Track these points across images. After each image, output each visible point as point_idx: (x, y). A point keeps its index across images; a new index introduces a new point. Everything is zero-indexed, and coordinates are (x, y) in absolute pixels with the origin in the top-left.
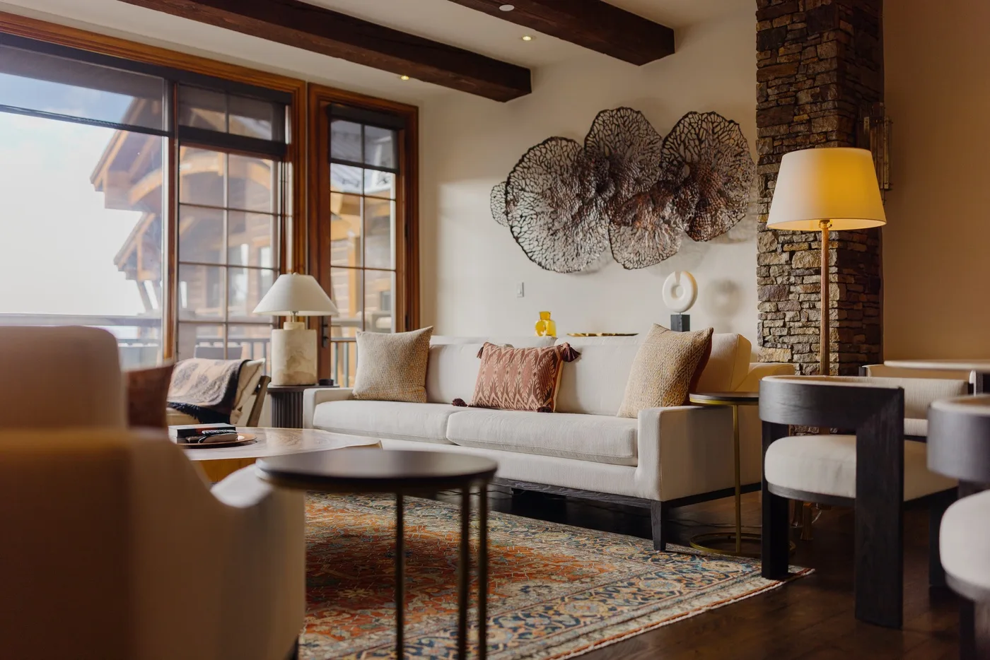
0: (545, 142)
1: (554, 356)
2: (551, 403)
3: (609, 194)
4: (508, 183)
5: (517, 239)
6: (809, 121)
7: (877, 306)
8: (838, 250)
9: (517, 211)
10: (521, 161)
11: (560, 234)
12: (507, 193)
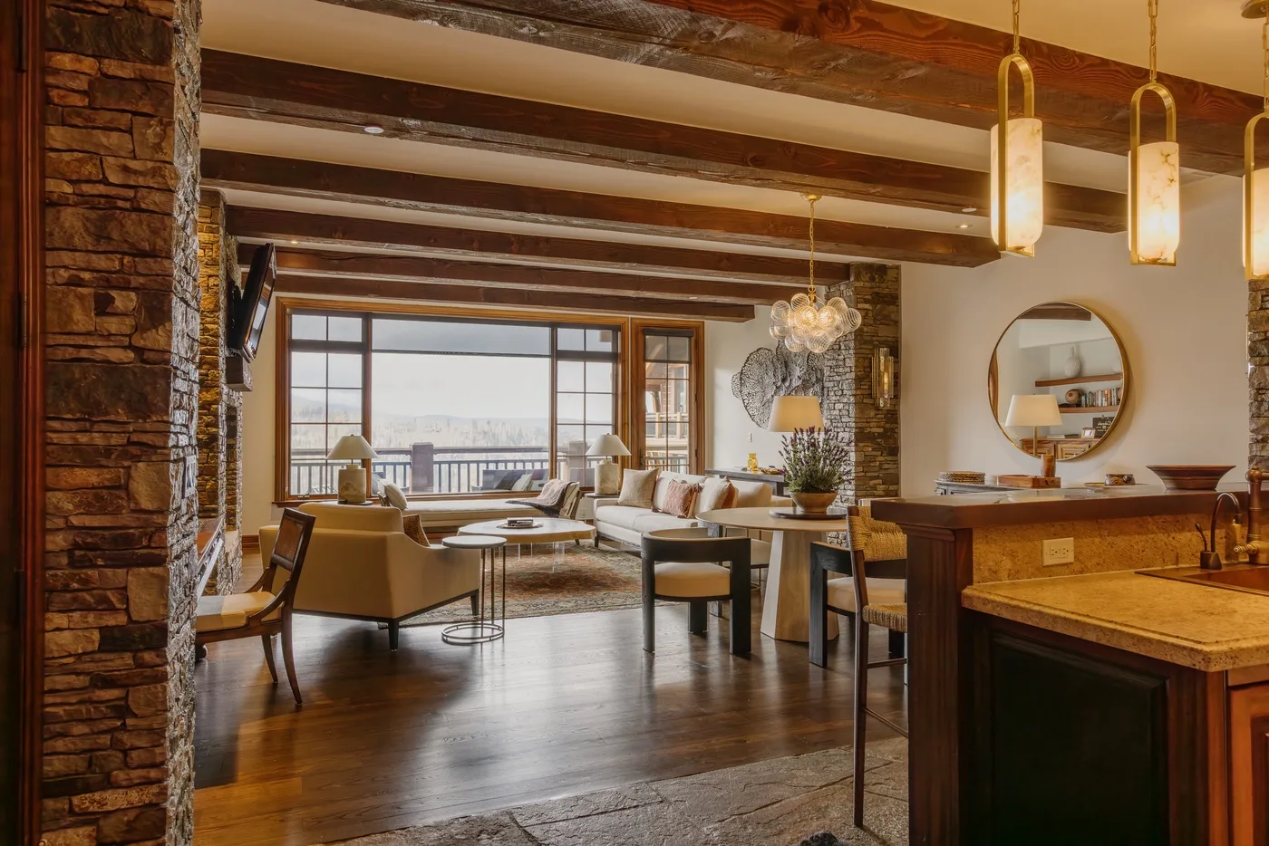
0: (758, 350)
1: (691, 490)
2: (687, 514)
3: (787, 384)
4: (742, 373)
5: (746, 407)
6: (844, 359)
7: (896, 463)
8: (855, 434)
9: (745, 391)
10: (747, 360)
11: (767, 405)
12: (741, 379)
